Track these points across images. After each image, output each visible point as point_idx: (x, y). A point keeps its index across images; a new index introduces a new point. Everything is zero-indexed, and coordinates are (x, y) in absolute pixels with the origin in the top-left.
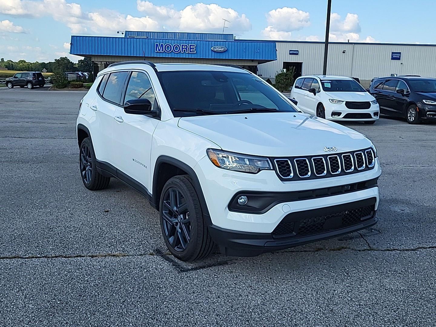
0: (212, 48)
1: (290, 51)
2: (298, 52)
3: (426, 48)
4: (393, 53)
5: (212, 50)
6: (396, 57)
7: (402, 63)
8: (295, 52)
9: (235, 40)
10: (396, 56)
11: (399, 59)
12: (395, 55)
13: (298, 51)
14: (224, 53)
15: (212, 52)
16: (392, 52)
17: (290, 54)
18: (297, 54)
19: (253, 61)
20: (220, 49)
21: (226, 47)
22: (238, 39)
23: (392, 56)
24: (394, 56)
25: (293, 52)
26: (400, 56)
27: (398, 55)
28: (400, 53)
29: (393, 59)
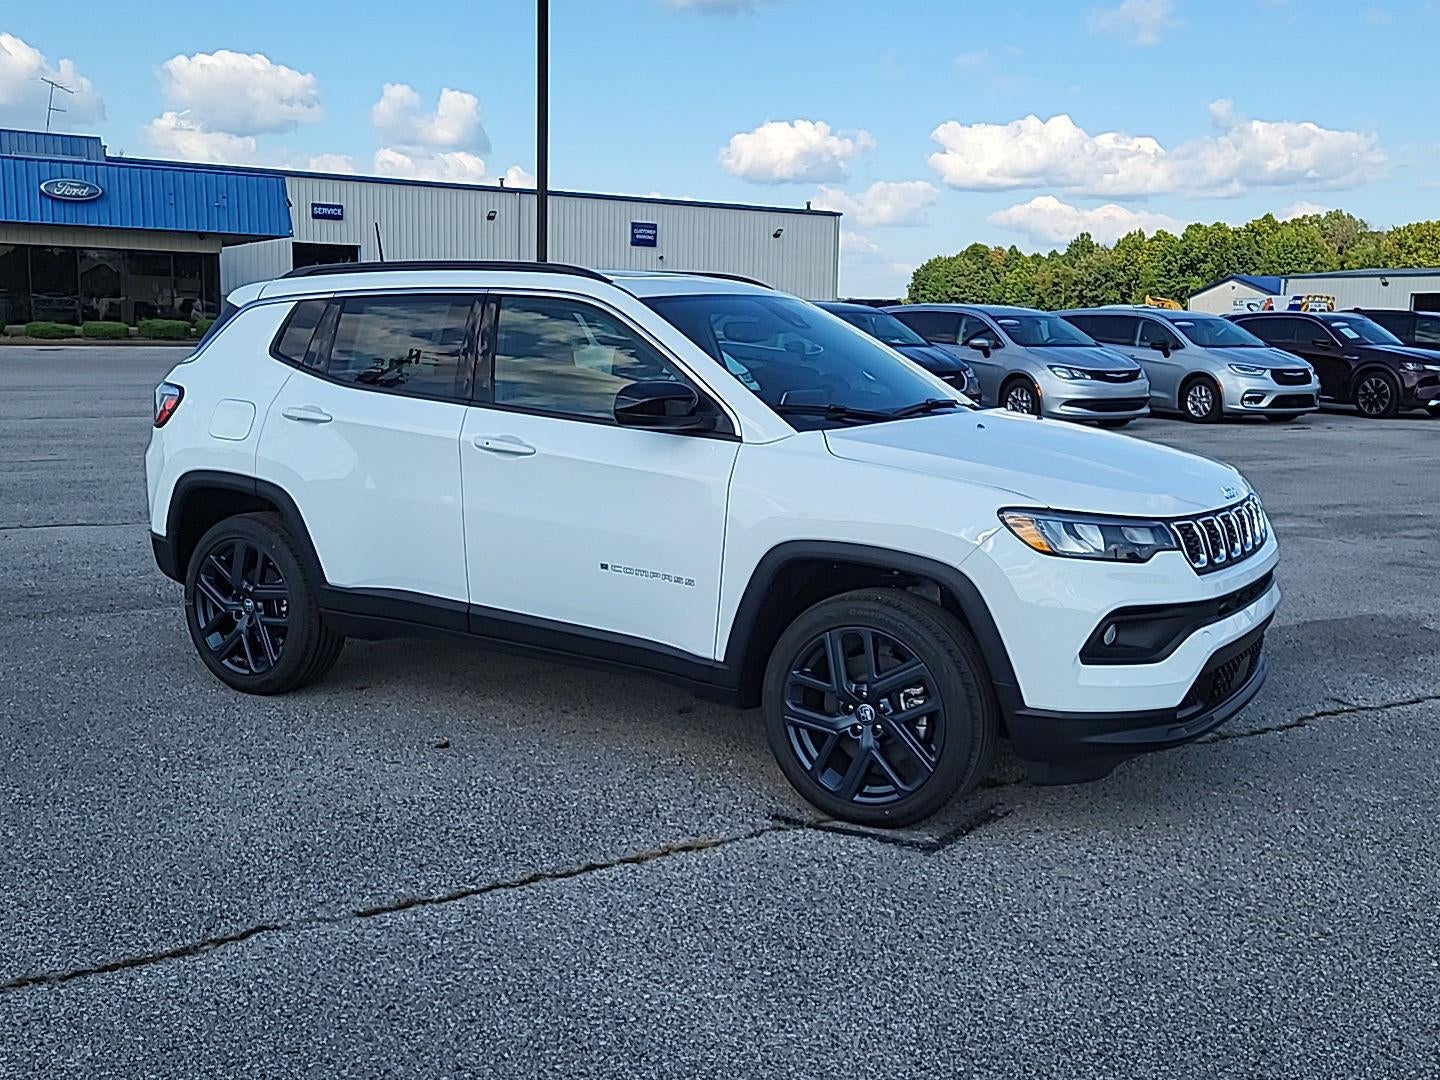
0: (42, 187)
1: (314, 205)
2: (342, 211)
3: (722, 215)
4: (634, 226)
5: (41, 192)
6: (645, 237)
7: (661, 258)
8: (333, 211)
9: (109, 159)
10: (644, 234)
11: (652, 243)
12: (641, 231)
13: (341, 207)
14: (93, 207)
15: (44, 198)
16: (633, 224)
17: (315, 216)
18: (340, 218)
19: (201, 236)
20: (75, 190)
21: (97, 184)
22: (118, 155)
23: (633, 235)
24: (638, 236)
25: (325, 210)
26: (655, 236)
27: (649, 231)
28: (654, 227)
29: (636, 242)
